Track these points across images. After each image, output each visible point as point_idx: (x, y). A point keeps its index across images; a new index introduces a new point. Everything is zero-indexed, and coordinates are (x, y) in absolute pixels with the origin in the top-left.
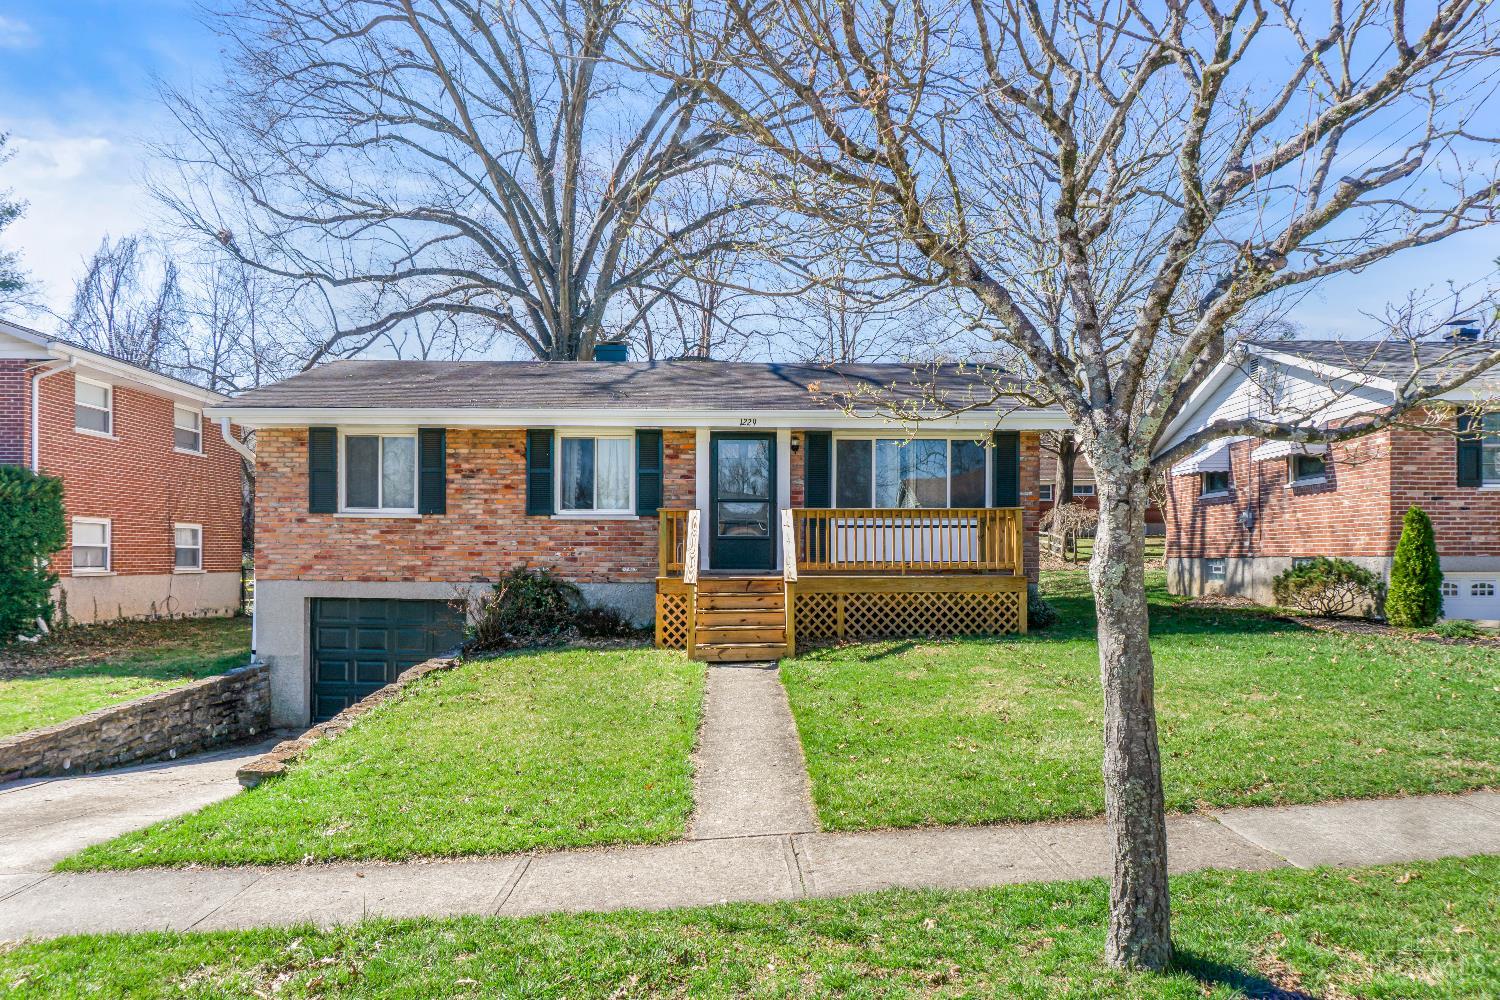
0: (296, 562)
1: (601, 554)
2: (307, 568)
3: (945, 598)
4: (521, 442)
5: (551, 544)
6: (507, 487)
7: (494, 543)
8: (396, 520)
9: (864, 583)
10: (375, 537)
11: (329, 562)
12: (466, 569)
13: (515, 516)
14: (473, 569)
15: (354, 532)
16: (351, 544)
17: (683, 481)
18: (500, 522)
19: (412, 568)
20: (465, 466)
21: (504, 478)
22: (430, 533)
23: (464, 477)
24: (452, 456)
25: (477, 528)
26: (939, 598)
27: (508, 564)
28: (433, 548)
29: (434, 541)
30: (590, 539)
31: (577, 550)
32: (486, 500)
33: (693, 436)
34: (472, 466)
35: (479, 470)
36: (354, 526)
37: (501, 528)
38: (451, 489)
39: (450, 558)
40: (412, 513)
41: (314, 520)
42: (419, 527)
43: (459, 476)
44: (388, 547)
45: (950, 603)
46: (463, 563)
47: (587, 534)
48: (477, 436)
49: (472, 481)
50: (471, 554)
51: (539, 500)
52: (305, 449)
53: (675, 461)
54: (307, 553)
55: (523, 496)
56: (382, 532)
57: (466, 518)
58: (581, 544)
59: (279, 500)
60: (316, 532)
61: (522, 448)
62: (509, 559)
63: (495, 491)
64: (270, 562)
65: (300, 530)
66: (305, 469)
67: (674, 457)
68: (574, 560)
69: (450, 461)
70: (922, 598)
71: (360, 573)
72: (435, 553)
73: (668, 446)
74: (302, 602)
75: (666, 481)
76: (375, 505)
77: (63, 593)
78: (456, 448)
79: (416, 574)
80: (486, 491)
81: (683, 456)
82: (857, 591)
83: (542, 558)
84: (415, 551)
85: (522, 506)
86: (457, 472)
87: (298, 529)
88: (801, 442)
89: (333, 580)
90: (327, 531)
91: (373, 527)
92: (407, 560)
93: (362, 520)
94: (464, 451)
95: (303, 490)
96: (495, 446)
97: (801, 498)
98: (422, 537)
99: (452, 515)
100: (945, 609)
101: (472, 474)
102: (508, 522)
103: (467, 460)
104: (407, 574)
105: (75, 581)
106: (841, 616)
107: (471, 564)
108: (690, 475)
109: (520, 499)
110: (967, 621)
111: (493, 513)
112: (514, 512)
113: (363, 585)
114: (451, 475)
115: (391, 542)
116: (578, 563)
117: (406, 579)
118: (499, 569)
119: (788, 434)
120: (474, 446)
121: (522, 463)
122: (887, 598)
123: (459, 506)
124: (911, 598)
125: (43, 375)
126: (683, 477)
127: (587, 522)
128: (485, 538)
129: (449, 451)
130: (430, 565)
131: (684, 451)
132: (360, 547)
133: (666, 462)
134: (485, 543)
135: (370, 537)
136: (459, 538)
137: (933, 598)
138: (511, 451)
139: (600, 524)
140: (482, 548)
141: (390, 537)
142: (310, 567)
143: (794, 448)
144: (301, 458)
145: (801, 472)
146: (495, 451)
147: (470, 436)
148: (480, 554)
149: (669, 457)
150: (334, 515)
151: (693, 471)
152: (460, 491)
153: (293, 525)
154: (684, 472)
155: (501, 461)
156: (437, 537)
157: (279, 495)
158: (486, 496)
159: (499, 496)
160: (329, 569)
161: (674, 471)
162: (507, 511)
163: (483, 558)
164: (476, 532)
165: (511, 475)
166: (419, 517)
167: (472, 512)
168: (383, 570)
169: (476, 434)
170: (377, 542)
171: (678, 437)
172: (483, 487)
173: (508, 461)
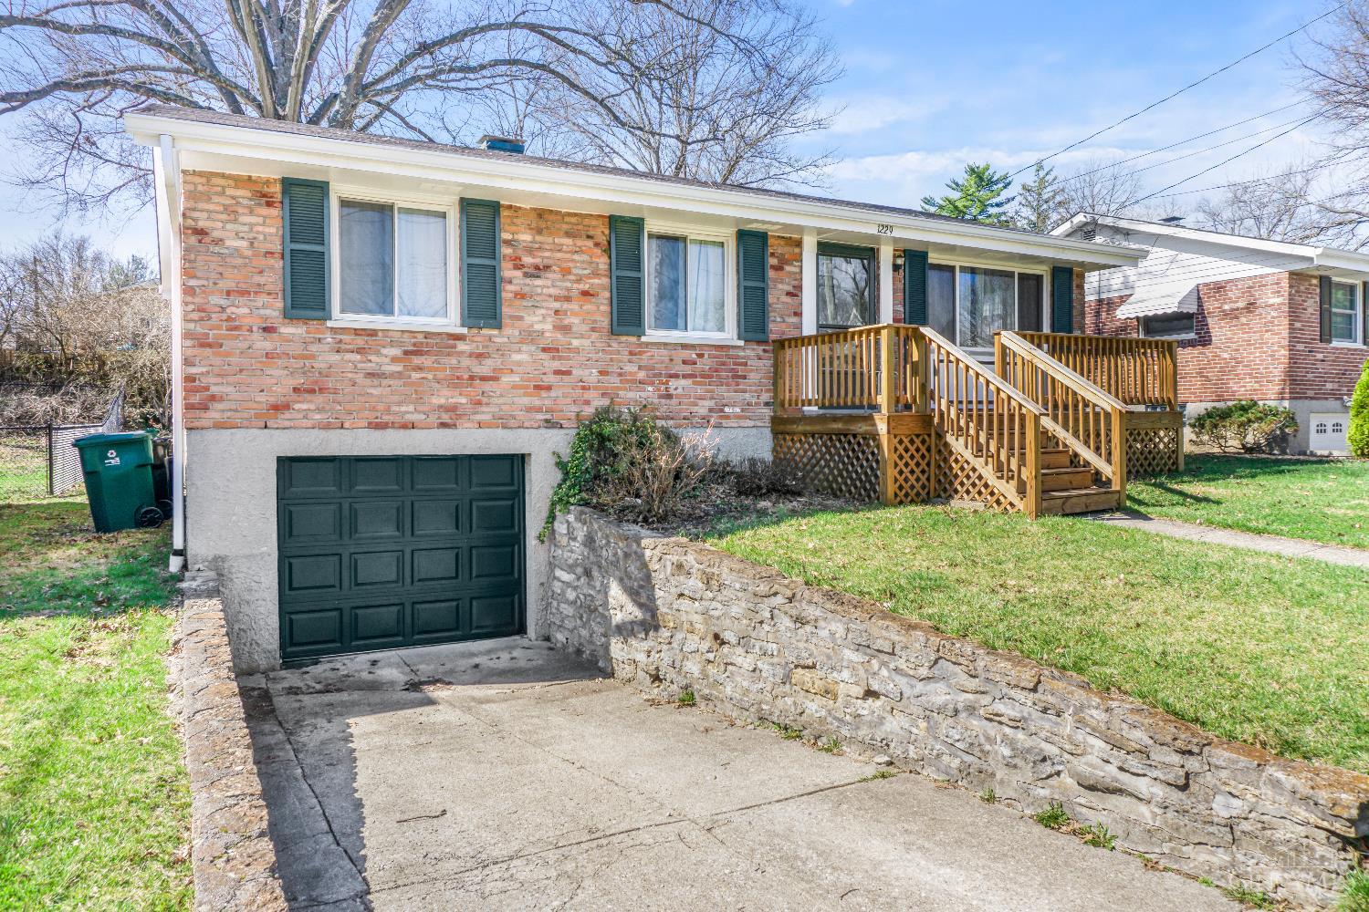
0: (262, 398)
1: (700, 390)
2: (280, 407)
4: (601, 232)
5: (641, 375)
6: (585, 293)
7: (568, 373)
8: (427, 335)
10: (394, 360)
11: (319, 399)
12: (529, 409)
13: (595, 335)
14: (539, 410)
15: (360, 351)
16: (356, 370)
17: (788, 299)
18: (576, 343)
19: (452, 409)
21: (579, 281)
22: (479, 356)
23: (526, 275)
24: (508, 243)
25: (544, 350)
27: (587, 403)
28: (483, 379)
29: (485, 368)
30: (688, 369)
31: (673, 383)
32: (557, 312)
33: (799, 244)
34: (538, 261)
35: (547, 268)
36: (360, 341)
37: (577, 350)
38: (507, 292)
39: (507, 395)
40: (451, 324)
41: (288, 330)
42: (461, 346)
43: (519, 273)
44: (415, 376)
46: (526, 401)
47: (684, 362)
48: (544, 217)
49: (538, 282)
50: (537, 387)
51: (627, 316)
52: (275, 212)
53: (781, 273)
54: (280, 382)
55: (605, 308)
56: (406, 353)
57: (530, 337)
58: (676, 376)
59: (228, 293)
60: (295, 349)
61: (603, 240)
62: (588, 395)
63: (568, 299)
64: (213, 398)
65: (268, 346)
66: (274, 245)
67: (779, 268)
68: (669, 396)
69: (507, 251)
71: (370, 416)
72: (487, 386)
73: (772, 254)
74: (272, 465)
75: (771, 299)
76: (391, 313)
78: (516, 234)
79: (460, 416)
80: (557, 299)
81: (788, 268)
83: (631, 395)
84: (456, 382)
85: (604, 322)
86: (517, 267)
87: (263, 344)
88: (902, 260)
89: (327, 427)
90: (314, 348)
92: (443, 397)
93: (372, 332)
94: (526, 237)
95: (270, 280)
96: (568, 234)
98: (466, 362)
99: (510, 330)
101: (539, 271)
102: (586, 342)
103: (530, 251)
104: (446, 418)
107: (537, 402)
108: (795, 293)
109: (601, 310)
111: (566, 329)
112: (593, 330)
113: (378, 434)
114: (507, 271)
115: (419, 369)
116: (674, 401)
117: (444, 425)
118: (575, 409)
119: (890, 250)
120: (540, 232)
121: (602, 262)
123: (520, 318)
126: (789, 294)
127: (685, 346)
128: (557, 365)
129: (505, 236)
130: (479, 403)
131: (788, 262)
132: (371, 375)
133: (771, 274)
134: (557, 372)
135: (386, 358)
136: (519, 364)
138: (590, 243)
139: (700, 349)
140: (550, 379)
141: (417, 360)
142: (287, 407)
143: (896, 268)
144: (269, 227)
146: (568, 241)
147: (534, 215)
148: (549, 388)
149: (774, 268)
150: (329, 324)
151: (800, 288)
152: (521, 296)
153: (257, 335)
154: (790, 288)
155: (576, 257)
156: (489, 362)
157: (230, 285)
158: (557, 305)
159: (574, 306)
160: (319, 410)
161: (780, 286)
162: (584, 328)
163: (553, 393)
164: (544, 356)
165: (588, 276)
166: (465, 331)
167: (538, 327)
168: (409, 411)
169: (541, 214)
170: (398, 368)
171: (782, 242)
172: (552, 291)
173: (585, 257)
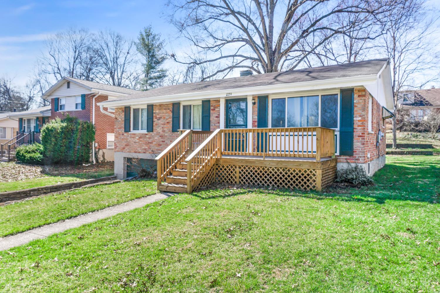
0: (122, 147)
2: (124, 148)
3: (281, 170)
4: (171, 107)
6: (168, 123)
7: (164, 142)
8: (142, 134)
9: (247, 161)
10: (138, 139)
11: (128, 147)
13: (169, 132)
15: (133, 138)
16: (133, 141)
17: (216, 119)
18: (166, 134)
19: (145, 149)
20: (158, 116)
21: (166, 120)
22: (150, 138)
23: (158, 120)
25: (160, 136)
26: (278, 170)
29: (150, 141)
33: (219, 101)
35: (161, 117)
36: (133, 136)
37: (166, 136)
39: (154, 146)
40: (145, 132)
41: (125, 134)
42: (147, 136)
43: (156, 120)
44: (140, 142)
45: (283, 173)
46: (157, 148)
48: (161, 106)
49: (159, 121)
50: (159, 145)
52: (124, 113)
53: (214, 111)
54: (124, 144)
57: (158, 133)
60: (125, 138)
61: (171, 109)
63: (164, 124)
65: (122, 137)
66: (123, 119)
67: (214, 110)
69: (154, 115)
70: (271, 170)
71: (134, 150)
72: (151, 144)
73: (212, 106)
74: (123, 159)
75: (211, 119)
76: (138, 130)
77: (104, 153)
78: (156, 111)
79: (146, 151)
80: (163, 124)
81: (216, 109)
82: (245, 165)
84: (146, 144)
85: (171, 129)
86: (156, 118)
88: (257, 100)
89: (129, 152)
90: (128, 137)
91: (137, 136)
92: (145, 147)
93: (135, 134)
94: (157, 111)
95: (123, 125)
96: (165, 109)
97: (256, 124)
98: (148, 139)
99: (155, 132)
100: (281, 176)
101: (159, 119)
102: (168, 134)
103: (158, 114)
104: (144, 151)
105: (108, 150)
106: (238, 175)
107: (159, 148)
108: (218, 117)
109: (170, 126)
110: (291, 182)
111: (164, 131)
112: (169, 131)
113: (135, 154)
114: (155, 120)
115: (141, 141)
117: (144, 153)
119: (251, 98)
120: (160, 109)
121: (171, 114)
122: (256, 169)
123: (156, 129)
124: (266, 169)
125: (95, 97)
126: (217, 117)
128: (162, 140)
129: (154, 112)
130: (149, 148)
131: (217, 107)
133: (211, 112)
134: (163, 141)
136: (156, 139)
137: (276, 170)
138: (169, 111)
140: (161, 143)
141: (141, 139)
143: (254, 103)
144: (123, 116)
145: (256, 113)
146: (165, 111)
147: (159, 106)
148: (161, 145)
149: (212, 110)
150: (130, 133)
151: (219, 115)
152: (156, 124)
153: (122, 136)
154: (217, 115)
155: (166, 114)
156: (151, 139)
157: (119, 127)
158: (162, 126)
159: (165, 126)
160: (128, 149)
161: (214, 115)
162: (168, 131)
163: (162, 146)
164: (160, 138)
165: (168, 119)
166: (147, 133)
167: (159, 131)
168: (139, 150)
169: (160, 105)
170: (138, 141)
171: (215, 102)
172: (162, 123)
173: (168, 114)
